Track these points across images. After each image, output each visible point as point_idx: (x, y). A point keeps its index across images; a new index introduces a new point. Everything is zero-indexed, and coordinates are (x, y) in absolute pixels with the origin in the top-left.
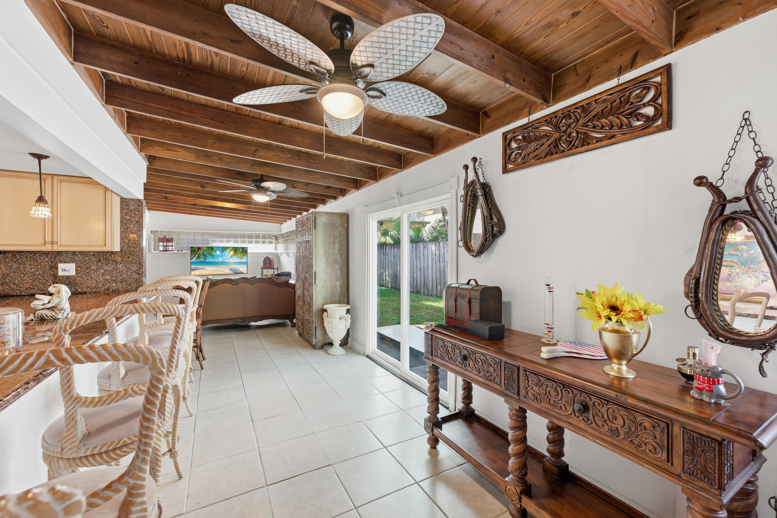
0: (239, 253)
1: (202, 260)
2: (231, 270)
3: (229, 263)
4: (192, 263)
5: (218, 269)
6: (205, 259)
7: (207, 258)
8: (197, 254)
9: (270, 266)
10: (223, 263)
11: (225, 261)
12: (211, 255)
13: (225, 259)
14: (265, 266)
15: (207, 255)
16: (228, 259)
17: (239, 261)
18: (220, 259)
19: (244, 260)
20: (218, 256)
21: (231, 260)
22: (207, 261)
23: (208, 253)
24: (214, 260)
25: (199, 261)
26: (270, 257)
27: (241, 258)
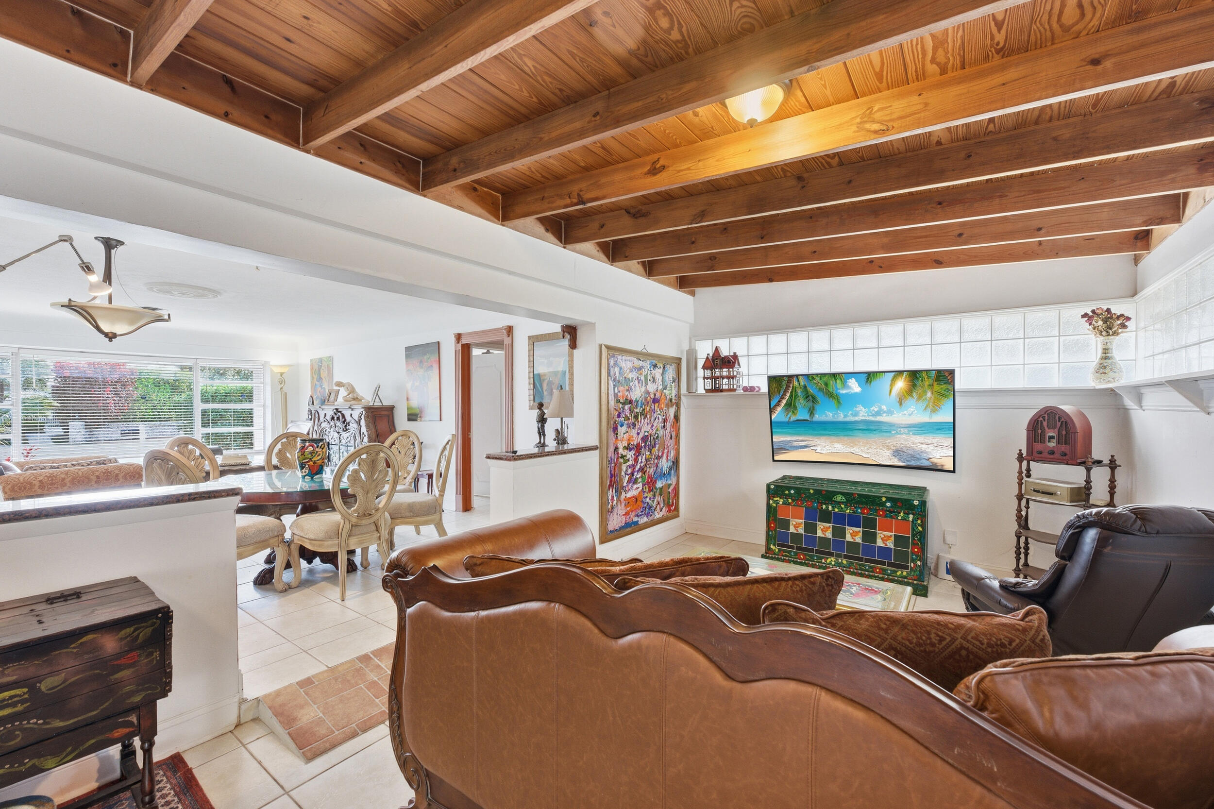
0: (927, 382)
1: (802, 414)
2: (897, 453)
3: (892, 426)
4: (773, 425)
5: (855, 450)
6: (812, 412)
7: (817, 407)
8: (785, 391)
9: (1064, 448)
10: (871, 428)
11: (879, 419)
12: (831, 395)
13: (878, 413)
14: (1038, 446)
15: (820, 397)
16: (890, 412)
17: (924, 418)
18: (862, 414)
19: (944, 416)
20: (854, 399)
21: (899, 417)
22: (817, 417)
23: (821, 389)
24: (841, 417)
25: (793, 418)
26: (1067, 408)
27: (935, 408)
